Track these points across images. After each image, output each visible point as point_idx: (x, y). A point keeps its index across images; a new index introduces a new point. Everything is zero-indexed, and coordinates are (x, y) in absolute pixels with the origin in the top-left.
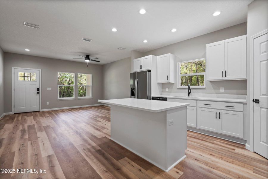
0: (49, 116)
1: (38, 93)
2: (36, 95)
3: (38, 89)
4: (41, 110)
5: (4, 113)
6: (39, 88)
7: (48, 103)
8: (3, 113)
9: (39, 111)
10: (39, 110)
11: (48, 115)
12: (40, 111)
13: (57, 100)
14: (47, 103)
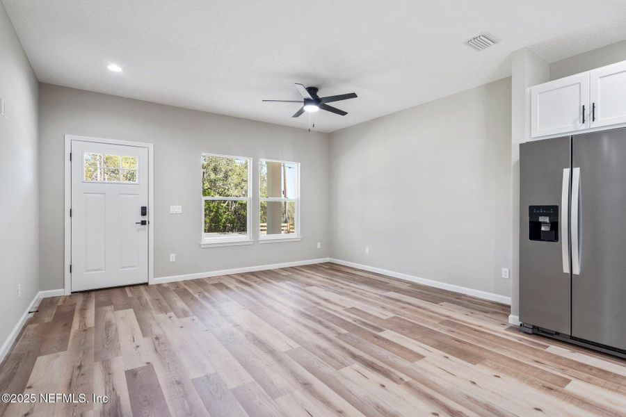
0: (187, 308)
1: (143, 223)
2: (138, 230)
3: (144, 211)
4: (153, 281)
5: (40, 292)
6: (145, 205)
7: (173, 257)
8: (37, 293)
9: (146, 284)
10: (146, 281)
11: (180, 304)
12: (150, 284)
13: (200, 245)
14: (171, 255)
